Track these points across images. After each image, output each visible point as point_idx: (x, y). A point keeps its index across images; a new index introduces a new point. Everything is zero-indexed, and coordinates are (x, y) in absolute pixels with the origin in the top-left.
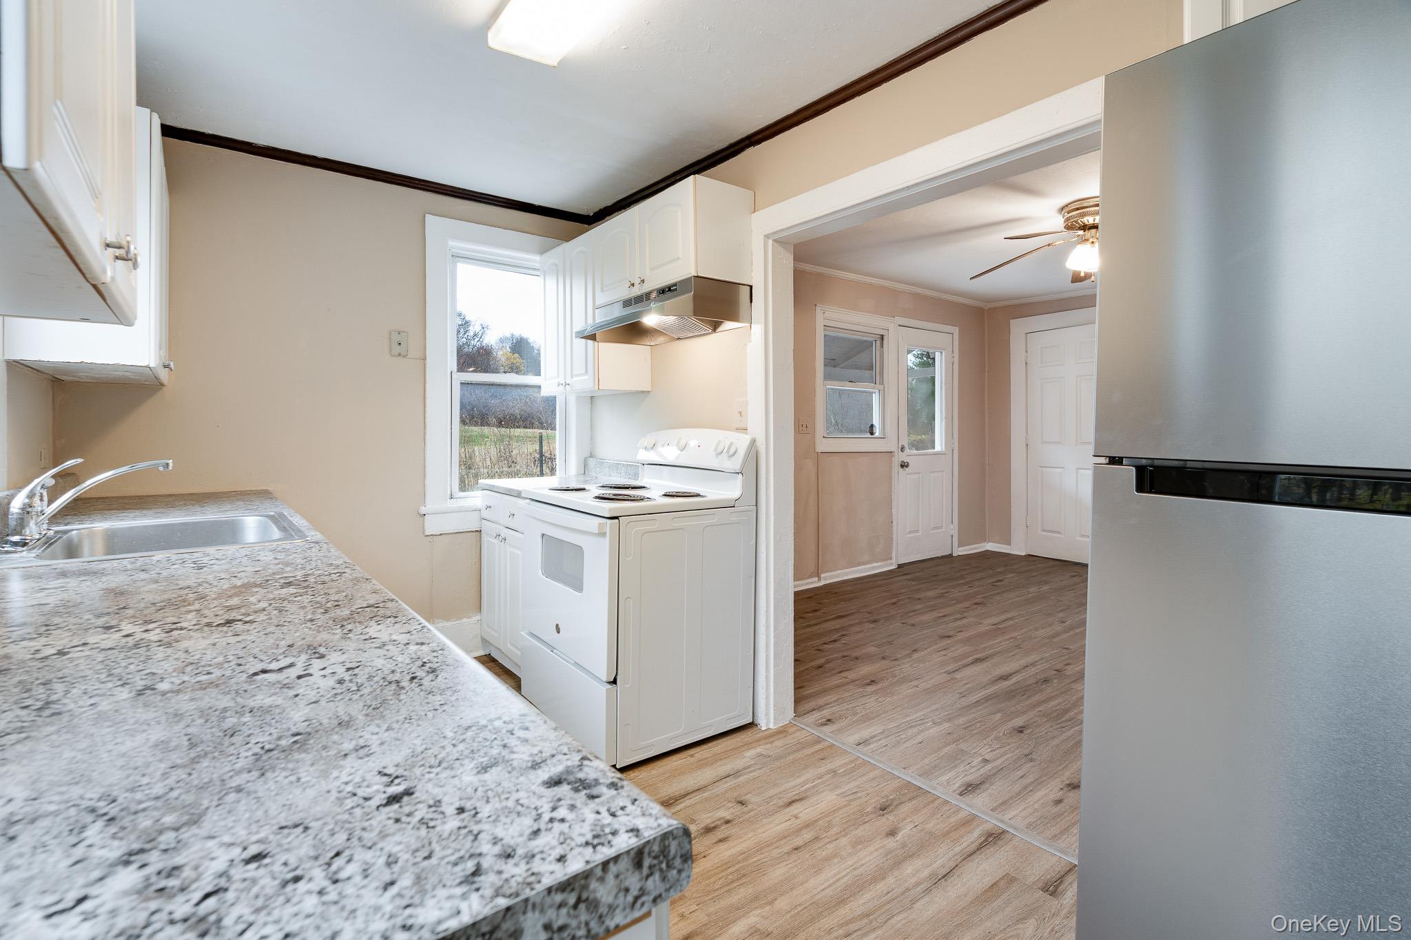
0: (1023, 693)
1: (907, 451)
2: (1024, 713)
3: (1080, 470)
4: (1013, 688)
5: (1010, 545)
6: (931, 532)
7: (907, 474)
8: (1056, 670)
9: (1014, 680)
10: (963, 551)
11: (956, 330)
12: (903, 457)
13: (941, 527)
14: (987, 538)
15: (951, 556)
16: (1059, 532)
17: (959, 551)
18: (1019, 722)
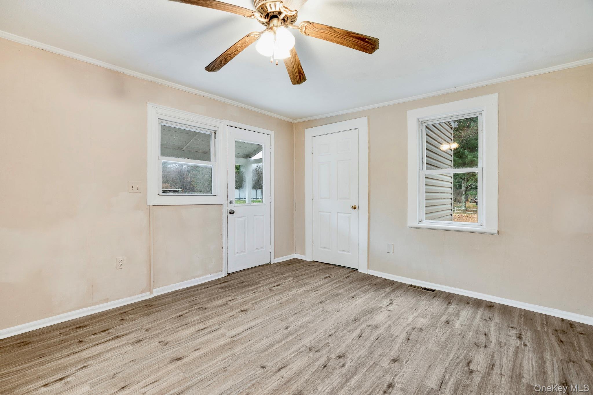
1: (233, 204)
3: (339, 214)
5: (305, 255)
6: (255, 251)
7: (235, 218)
10: (278, 260)
11: (272, 133)
12: (231, 207)
13: (263, 248)
14: (295, 252)
15: (270, 264)
16: (328, 248)
17: (274, 261)
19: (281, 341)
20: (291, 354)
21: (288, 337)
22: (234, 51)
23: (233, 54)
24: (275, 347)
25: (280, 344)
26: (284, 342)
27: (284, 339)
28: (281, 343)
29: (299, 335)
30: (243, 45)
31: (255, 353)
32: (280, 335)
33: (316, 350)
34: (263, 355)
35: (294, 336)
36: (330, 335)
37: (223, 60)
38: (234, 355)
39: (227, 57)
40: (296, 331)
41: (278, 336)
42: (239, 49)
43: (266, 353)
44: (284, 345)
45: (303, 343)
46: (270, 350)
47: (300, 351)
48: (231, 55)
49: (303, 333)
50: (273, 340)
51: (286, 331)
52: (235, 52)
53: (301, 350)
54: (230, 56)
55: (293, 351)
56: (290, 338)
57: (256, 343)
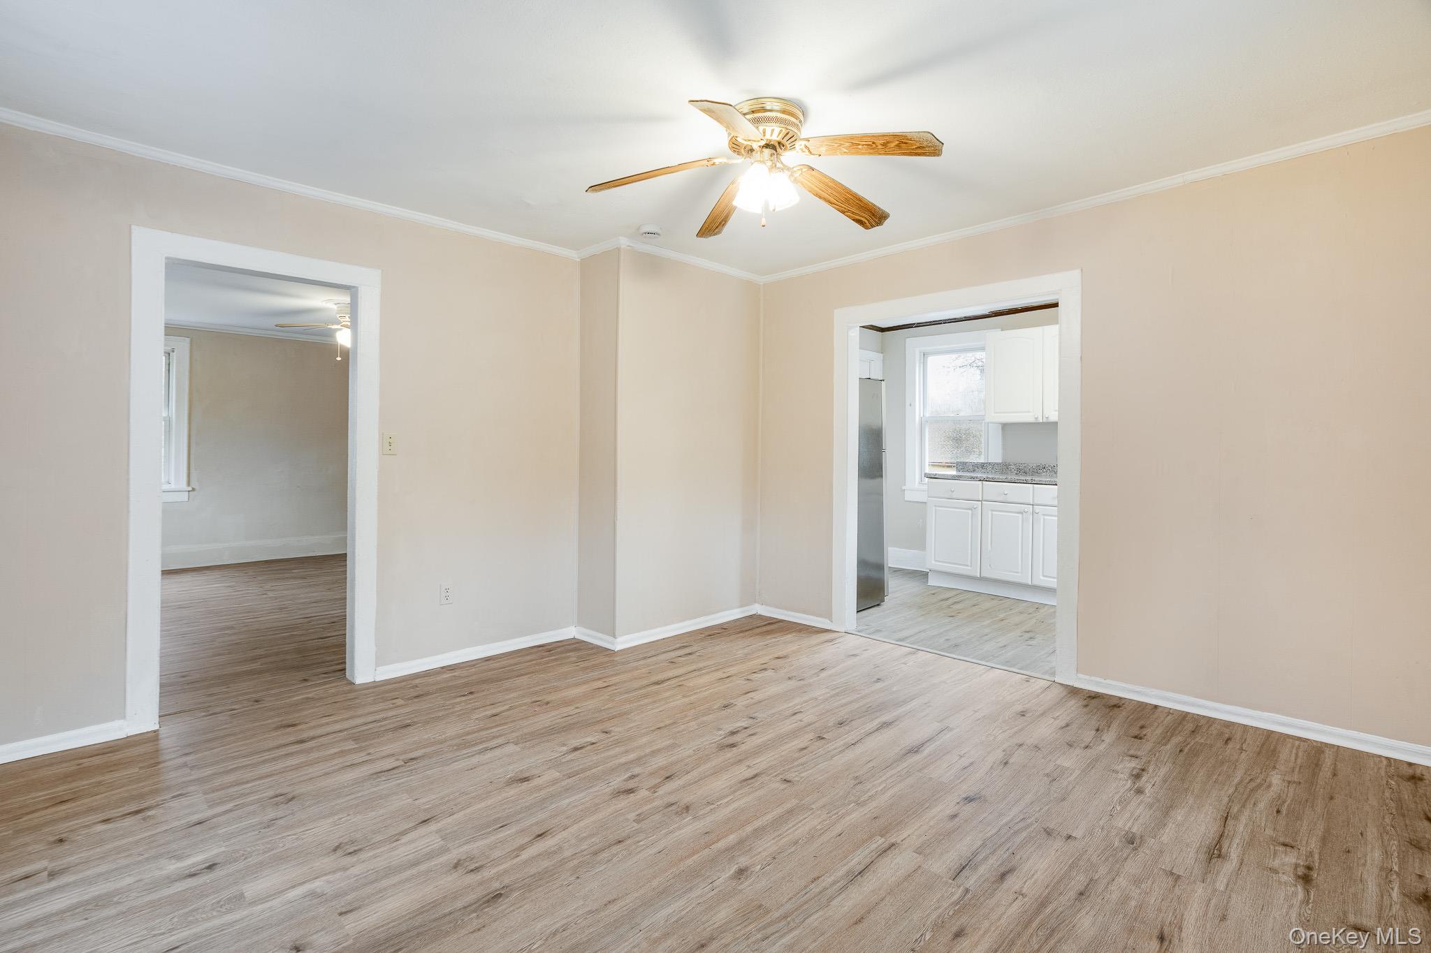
0: (870, 709)
2: (872, 692)
4: (878, 714)
8: (823, 738)
9: (876, 723)
18: (879, 685)
19: (758, 833)
20: (732, 801)
21: (739, 843)
22: (860, 147)
23: (864, 143)
24: (769, 817)
25: (758, 824)
26: (749, 829)
27: (747, 837)
28: (756, 826)
29: (708, 846)
30: (836, 145)
31: (813, 806)
32: (760, 849)
33: (673, 808)
34: (794, 802)
35: (721, 845)
36: (620, 842)
37: (892, 145)
38: (860, 804)
39: (880, 147)
40: (713, 861)
41: (767, 846)
42: (848, 144)
43: (788, 806)
44: (748, 822)
45: (700, 825)
46: (780, 811)
47: (712, 807)
48: (870, 143)
49: (693, 854)
50: (776, 834)
51: (743, 861)
52: (859, 144)
53: (708, 809)
54: (874, 143)
55: (727, 806)
56: (732, 838)
57: (819, 827)
